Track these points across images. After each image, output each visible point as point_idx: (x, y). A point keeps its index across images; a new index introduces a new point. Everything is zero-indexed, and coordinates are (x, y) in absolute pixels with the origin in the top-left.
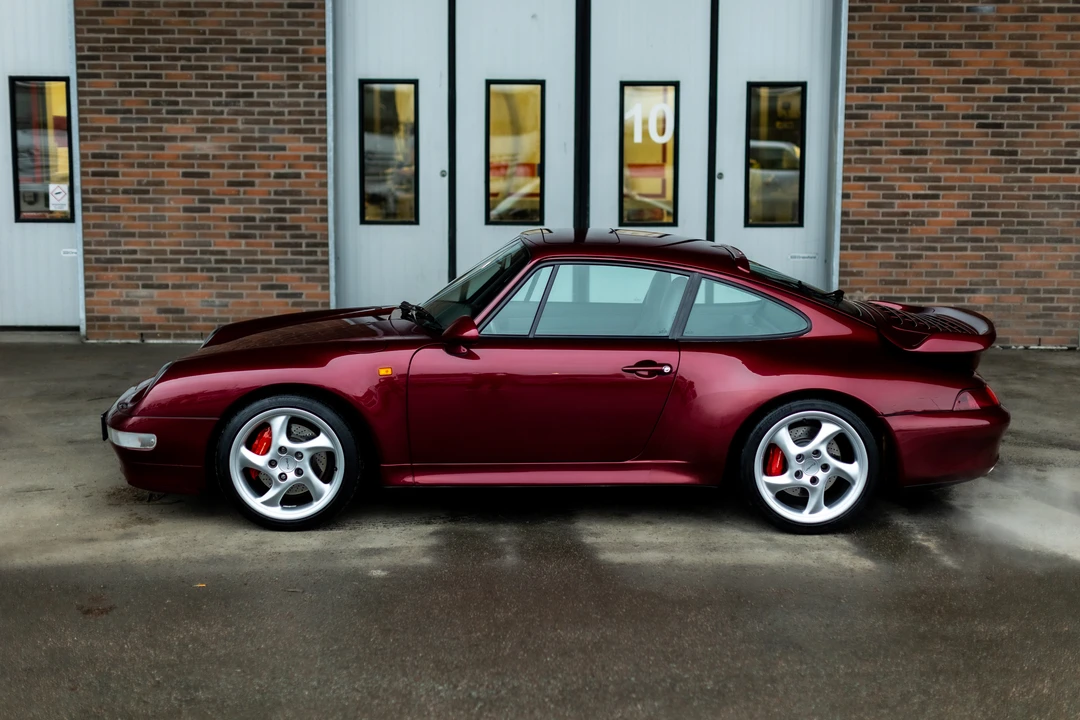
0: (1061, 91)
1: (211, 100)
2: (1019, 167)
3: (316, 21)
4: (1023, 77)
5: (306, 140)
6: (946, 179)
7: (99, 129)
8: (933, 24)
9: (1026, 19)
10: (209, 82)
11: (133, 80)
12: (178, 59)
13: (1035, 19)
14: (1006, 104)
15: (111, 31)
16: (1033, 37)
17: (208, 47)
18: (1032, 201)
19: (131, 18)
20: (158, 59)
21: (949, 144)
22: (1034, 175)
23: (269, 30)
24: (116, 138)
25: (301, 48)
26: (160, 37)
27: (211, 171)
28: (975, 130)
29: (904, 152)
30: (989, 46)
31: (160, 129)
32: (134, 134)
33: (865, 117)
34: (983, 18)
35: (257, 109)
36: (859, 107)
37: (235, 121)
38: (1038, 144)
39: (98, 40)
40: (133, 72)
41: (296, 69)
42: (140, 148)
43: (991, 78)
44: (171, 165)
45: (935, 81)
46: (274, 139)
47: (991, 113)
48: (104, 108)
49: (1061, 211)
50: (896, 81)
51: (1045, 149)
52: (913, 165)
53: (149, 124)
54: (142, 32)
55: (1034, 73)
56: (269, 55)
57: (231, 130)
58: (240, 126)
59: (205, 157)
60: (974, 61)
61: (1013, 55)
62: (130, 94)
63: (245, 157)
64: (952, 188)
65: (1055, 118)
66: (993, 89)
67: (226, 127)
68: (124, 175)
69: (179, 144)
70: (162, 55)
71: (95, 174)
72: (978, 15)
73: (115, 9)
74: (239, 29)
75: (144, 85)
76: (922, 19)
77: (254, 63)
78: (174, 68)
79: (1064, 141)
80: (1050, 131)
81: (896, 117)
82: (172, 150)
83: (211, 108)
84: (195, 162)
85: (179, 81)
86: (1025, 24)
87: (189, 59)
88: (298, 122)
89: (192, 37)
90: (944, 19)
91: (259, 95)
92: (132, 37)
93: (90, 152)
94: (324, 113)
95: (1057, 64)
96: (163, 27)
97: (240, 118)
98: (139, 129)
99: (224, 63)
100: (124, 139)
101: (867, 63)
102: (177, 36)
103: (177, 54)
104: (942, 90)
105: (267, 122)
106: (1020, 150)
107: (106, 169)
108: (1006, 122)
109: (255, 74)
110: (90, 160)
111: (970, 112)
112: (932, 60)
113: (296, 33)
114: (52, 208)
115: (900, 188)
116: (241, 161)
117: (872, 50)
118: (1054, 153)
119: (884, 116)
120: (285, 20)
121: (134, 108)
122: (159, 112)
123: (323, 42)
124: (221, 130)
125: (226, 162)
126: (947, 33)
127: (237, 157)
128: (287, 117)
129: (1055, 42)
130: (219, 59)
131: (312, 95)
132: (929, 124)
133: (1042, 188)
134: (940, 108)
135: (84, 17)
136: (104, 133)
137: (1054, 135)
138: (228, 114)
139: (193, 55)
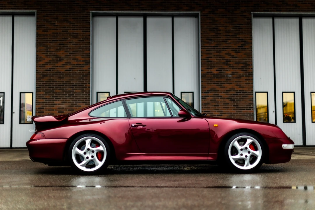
0: (247, 93)
1: (65, 96)
2: (239, 109)
3: (88, 79)
4: (239, 90)
5: (85, 104)
6: (224, 111)
7: (40, 102)
8: (219, 79)
9: (238, 78)
10: (64, 92)
11: (48, 92)
12: (58, 87)
13: (240, 78)
14: (235, 96)
15: (44, 82)
16: (240, 82)
17: (64, 85)
18: (242, 116)
19: (48, 79)
20: (54, 87)
21: (224, 104)
22: (242, 111)
23: (78, 81)
24: (43, 104)
25: (85, 85)
26: (54, 83)
27: (64, 111)
28: (229, 101)
29: (214, 106)
30: (231, 83)
31: (53, 102)
32: (48, 103)
33: (206, 98)
34: (229, 78)
35: (75, 98)
36: (204, 96)
37: (70, 100)
38: (243, 104)
39: (41, 84)
40: (48, 90)
41: (83, 89)
42: (49, 106)
43: (232, 90)
44: (56, 110)
45: (220, 91)
46: (78, 104)
47: (232, 98)
48: (41, 98)
49: (248, 118)
50: (212, 91)
51: (244, 105)
52: (216, 108)
53: (51, 101)
54: (50, 82)
55: (241, 89)
56: (78, 86)
57: (69, 102)
58: (71, 101)
59: (63, 108)
60: (228, 86)
61: (236, 85)
62: (47, 95)
63: (72, 108)
64: (225, 113)
65: (246, 98)
66: (232, 92)
67: (68, 102)
68: (45, 112)
69: (58, 105)
70: (55, 87)
71: (39, 112)
72: (228, 77)
73: (45, 77)
74: (71, 81)
75: (50, 93)
76: (217, 78)
77: (74, 88)
78: (57, 89)
79: (248, 103)
80: (245, 101)
81: (212, 98)
82: (56, 107)
83: (65, 98)
84: (61, 109)
85: (58, 92)
86: (238, 79)
87: (60, 87)
88: (84, 100)
89: (61, 83)
90: (221, 78)
91: (75, 95)
92: (48, 83)
93: (38, 107)
94: (89, 99)
95: (245, 87)
96: (55, 81)
97: (71, 100)
98: (49, 102)
99: (68, 88)
100: (45, 104)
101: (206, 87)
102: (58, 82)
103: (58, 86)
104: (222, 93)
105: (77, 101)
106: (239, 105)
107: (41, 111)
108: (236, 99)
109: (74, 90)
110: (38, 109)
111: (228, 97)
112: (219, 86)
113: (84, 82)
114: (28, 121)
115: (214, 113)
116: (71, 109)
117: (207, 84)
118: (246, 106)
119: (210, 98)
120: (81, 79)
121: (48, 98)
122: (53, 99)
123: (89, 84)
124: (67, 102)
125: (68, 109)
126: (222, 81)
127: (70, 108)
128: (81, 99)
129: (245, 83)
130: (67, 87)
131: (87, 95)
132: (219, 100)
133: (244, 113)
134: (222, 96)
135: (38, 79)
136: (41, 103)
137: (246, 102)
138: (69, 99)
139: (61, 87)
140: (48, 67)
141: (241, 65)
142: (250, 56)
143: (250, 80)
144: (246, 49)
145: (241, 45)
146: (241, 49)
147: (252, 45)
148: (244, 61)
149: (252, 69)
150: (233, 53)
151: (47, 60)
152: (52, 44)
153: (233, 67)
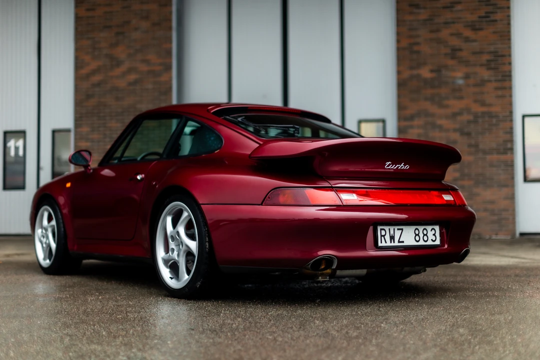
0: (499, 117)
3: (169, 100)
4: (480, 111)
8: (436, 89)
9: (479, 85)
11: (96, 128)
13: (484, 85)
14: (473, 124)
15: (88, 108)
16: (483, 93)
17: (126, 113)
19: (96, 102)
22: (488, 156)
23: (150, 105)
26: (107, 109)
28: (459, 136)
30: (463, 98)
34: (459, 86)
36: (404, 128)
38: (489, 142)
39: (83, 112)
40: (96, 124)
43: (465, 112)
45: (439, 115)
47: (465, 128)
48: (84, 140)
50: (421, 116)
51: (493, 144)
54: (100, 107)
55: (484, 109)
60: (455, 105)
61: (475, 101)
62: (94, 133)
65: (496, 129)
66: (466, 117)
70: (108, 117)
72: (456, 84)
73: (90, 98)
74: (138, 105)
75: (100, 130)
76: (431, 87)
79: (501, 140)
80: (494, 135)
85: (113, 128)
86: (479, 87)
90: (441, 87)
92: (96, 110)
95: (495, 105)
96: (108, 105)
101: (407, 108)
102: (113, 109)
103: (113, 116)
104: (442, 119)
106: (481, 144)
108: (473, 132)
111: (456, 128)
112: (437, 105)
117: (409, 102)
118: (497, 145)
120: (157, 100)
121: (96, 139)
122: (106, 141)
126: (443, 93)
129: (494, 95)
132: (437, 134)
134: (442, 126)
137: (496, 137)
140: (96, 78)
141: (485, 57)
142: (506, 36)
143: (504, 88)
144: (496, 21)
145: (486, 13)
146: (486, 21)
147: (509, 12)
148: (492, 48)
149: (510, 64)
150: (468, 33)
151: (94, 65)
152: (102, 35)
153: (467, 63)
